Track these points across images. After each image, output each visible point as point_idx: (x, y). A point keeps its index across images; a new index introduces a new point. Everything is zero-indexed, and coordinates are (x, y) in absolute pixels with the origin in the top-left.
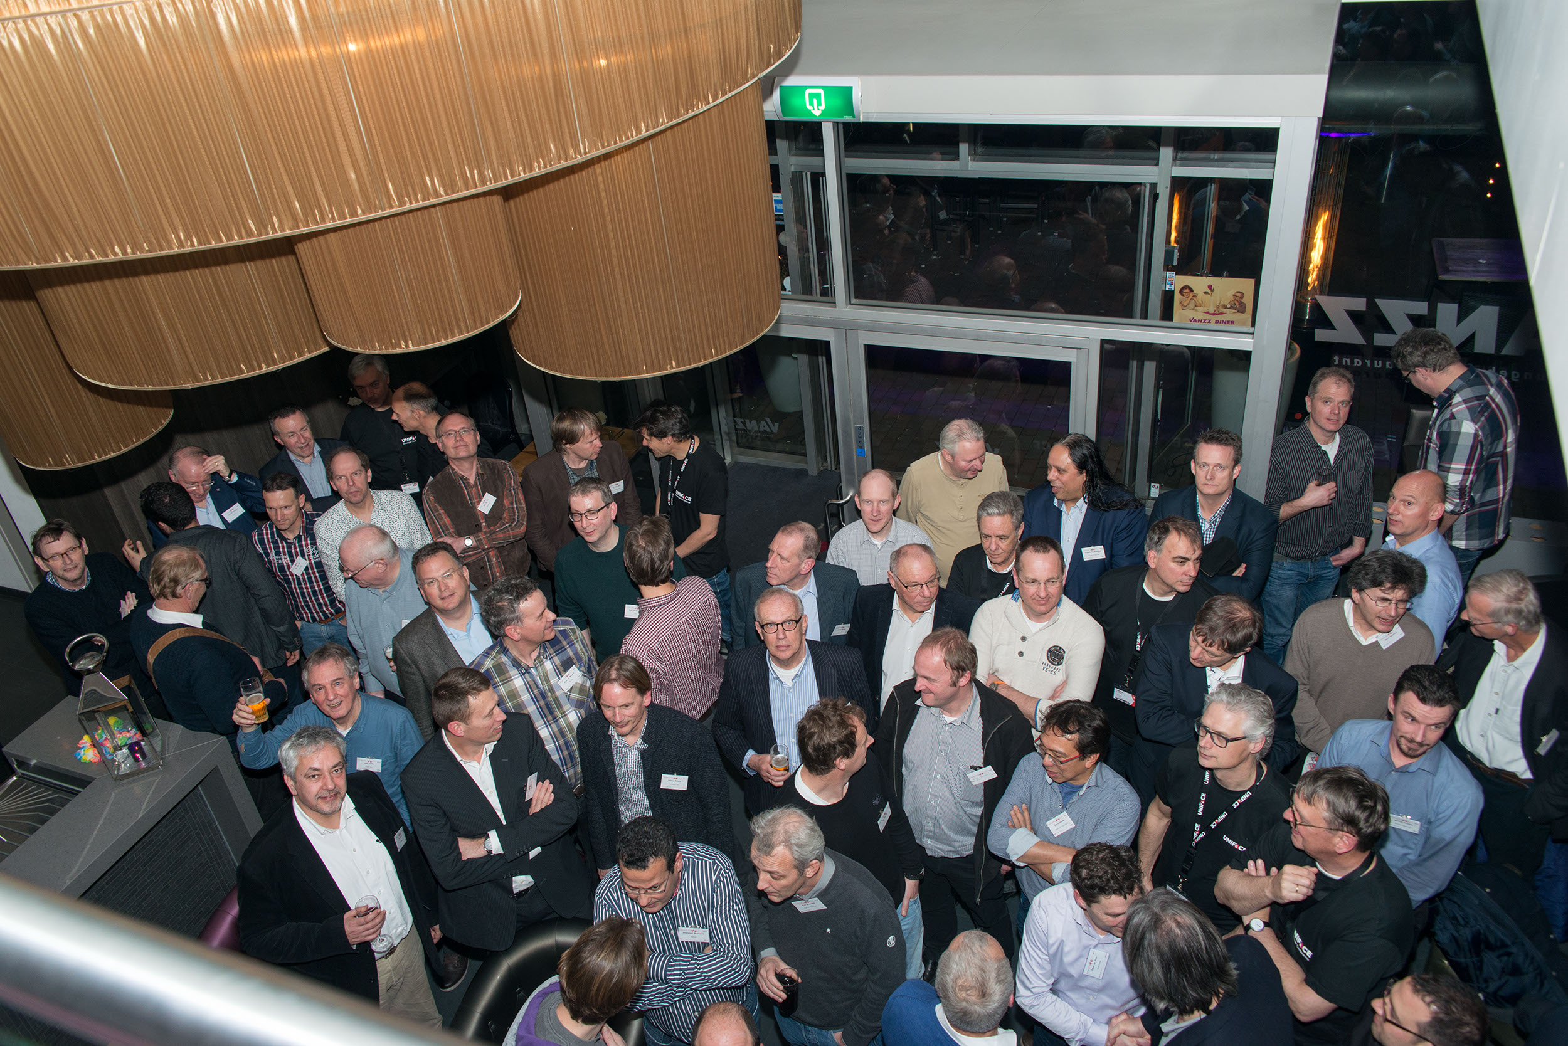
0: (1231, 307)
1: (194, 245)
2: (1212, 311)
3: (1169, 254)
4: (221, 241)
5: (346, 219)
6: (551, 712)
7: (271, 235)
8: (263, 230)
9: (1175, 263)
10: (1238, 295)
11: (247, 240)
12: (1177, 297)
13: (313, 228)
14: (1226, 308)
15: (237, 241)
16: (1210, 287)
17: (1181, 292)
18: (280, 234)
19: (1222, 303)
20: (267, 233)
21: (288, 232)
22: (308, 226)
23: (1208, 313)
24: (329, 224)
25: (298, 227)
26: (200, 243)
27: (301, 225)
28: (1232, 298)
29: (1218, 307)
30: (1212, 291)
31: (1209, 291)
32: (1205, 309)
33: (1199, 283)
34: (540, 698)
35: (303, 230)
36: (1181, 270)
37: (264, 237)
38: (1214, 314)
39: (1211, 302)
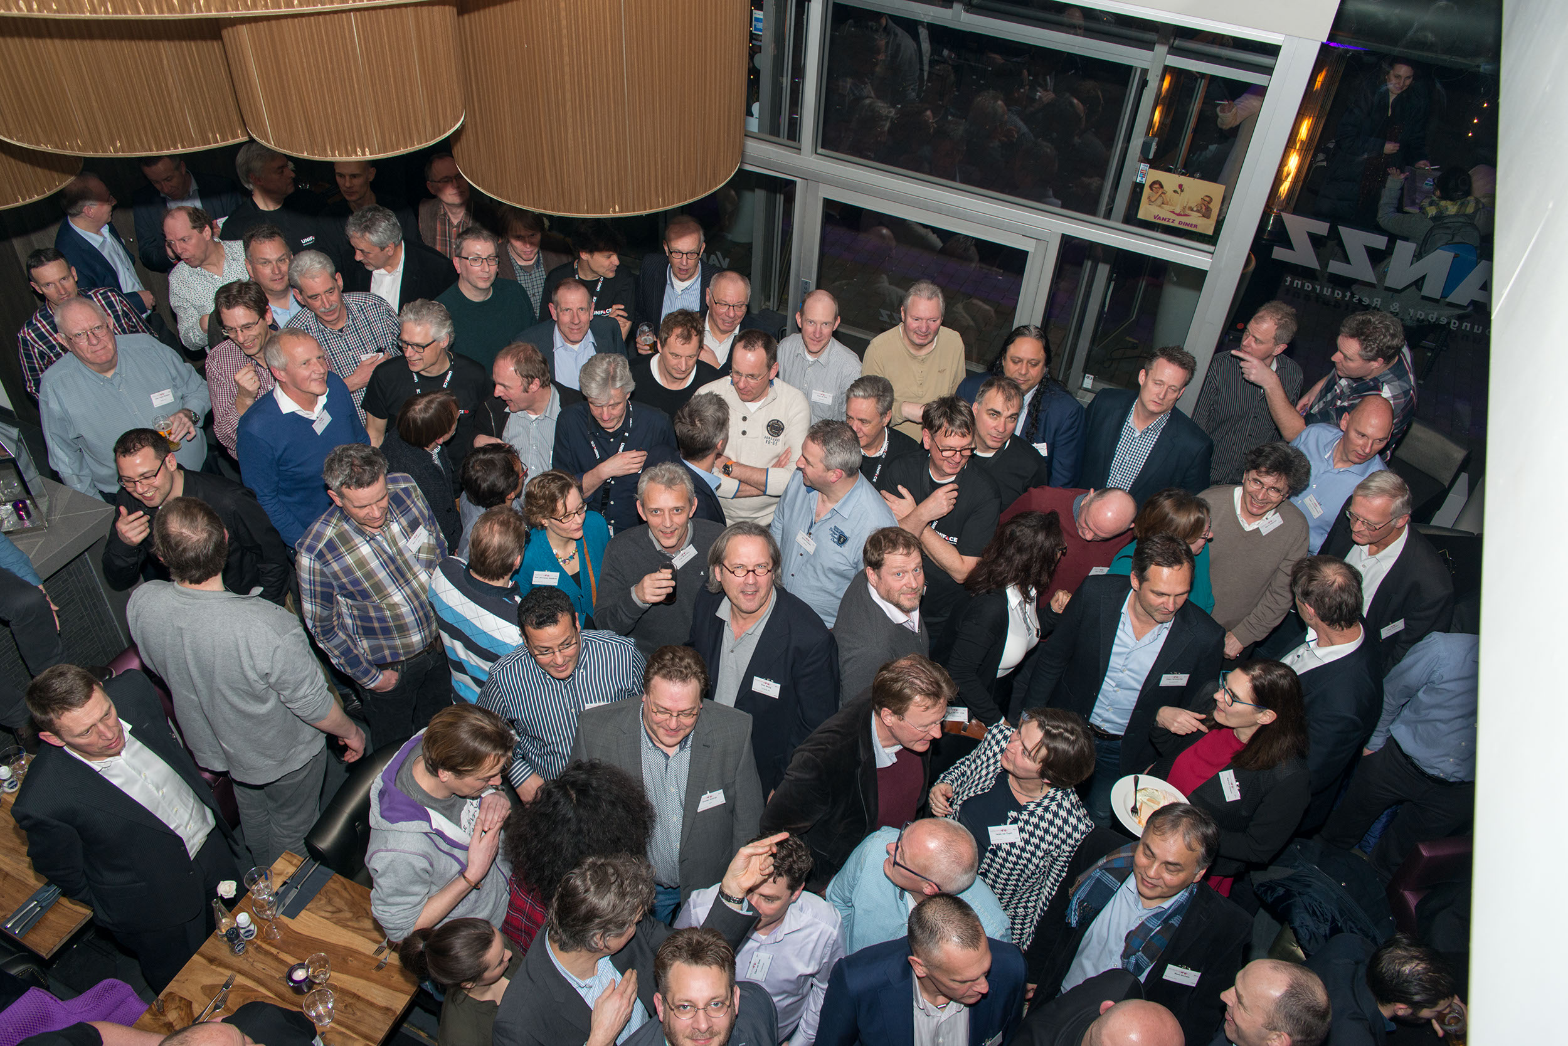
0: (1198, 211)
1: (107, 13)
2: (1177, 211)
3: (1146, 147)
4: (139, 13)
5: (280, 8)
6: (403, 576)
7: (195, 14)
8: (187, 8)
9: (1151, 157)
10: (1207, 199)
11: (167, 16)
12: (1146, 191)
13: (242, 13)
14: (1192, 210)
15: (156, 15)
16: (1181, 186)
17: (1151, 187)
18: (204, 14)
19: (1190, 205)
20: (191, 11)
21: (213, 14)
22: (238, 9)
23: (1173, 212)
24: (260, 12)
25: (226, 10)
26: (115, 11)
27: (229, 8)
28: (1199, 201)
29: (1184, 208)
30: (1182, 191)
31: (1179, 191)
32: (1171, 208)
33: (1170, 180)
34: (389, 562)
35: (231, 13)
36: (1154, 164)
37: (187, 16)
38: (1178, 215)
39: (1179, 202)
